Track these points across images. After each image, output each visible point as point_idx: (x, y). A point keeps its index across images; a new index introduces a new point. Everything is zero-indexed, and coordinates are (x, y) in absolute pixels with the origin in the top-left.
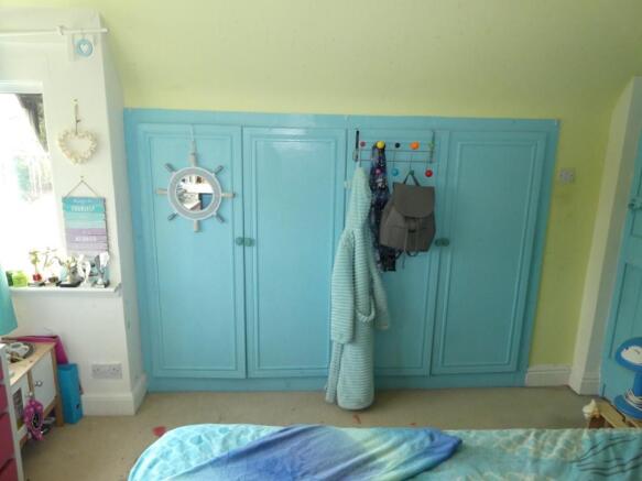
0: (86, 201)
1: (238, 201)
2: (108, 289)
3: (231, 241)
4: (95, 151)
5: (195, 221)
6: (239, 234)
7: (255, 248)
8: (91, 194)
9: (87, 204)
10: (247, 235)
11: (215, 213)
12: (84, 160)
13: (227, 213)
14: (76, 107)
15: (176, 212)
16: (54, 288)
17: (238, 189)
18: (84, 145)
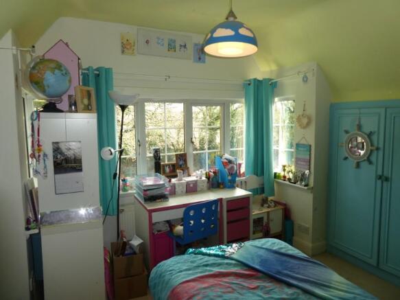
0: (304, 145)
1: (381, 153)
2: (306, 188)
3: (374, 176)
4: (308, 124)
5: (356, 161)
6: (380, 173)
7: (389, 183)
8: (305, 143)
9: (304, 147)
10: (385, 174)
11: (366, 158)
12: (304, 128)
13: (373, 159)
14: (305, 105)
15: (347, 156)
16: (288, 183)
17: (381, 146)
18: (305, 121)
